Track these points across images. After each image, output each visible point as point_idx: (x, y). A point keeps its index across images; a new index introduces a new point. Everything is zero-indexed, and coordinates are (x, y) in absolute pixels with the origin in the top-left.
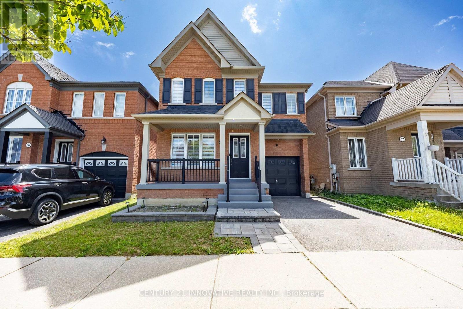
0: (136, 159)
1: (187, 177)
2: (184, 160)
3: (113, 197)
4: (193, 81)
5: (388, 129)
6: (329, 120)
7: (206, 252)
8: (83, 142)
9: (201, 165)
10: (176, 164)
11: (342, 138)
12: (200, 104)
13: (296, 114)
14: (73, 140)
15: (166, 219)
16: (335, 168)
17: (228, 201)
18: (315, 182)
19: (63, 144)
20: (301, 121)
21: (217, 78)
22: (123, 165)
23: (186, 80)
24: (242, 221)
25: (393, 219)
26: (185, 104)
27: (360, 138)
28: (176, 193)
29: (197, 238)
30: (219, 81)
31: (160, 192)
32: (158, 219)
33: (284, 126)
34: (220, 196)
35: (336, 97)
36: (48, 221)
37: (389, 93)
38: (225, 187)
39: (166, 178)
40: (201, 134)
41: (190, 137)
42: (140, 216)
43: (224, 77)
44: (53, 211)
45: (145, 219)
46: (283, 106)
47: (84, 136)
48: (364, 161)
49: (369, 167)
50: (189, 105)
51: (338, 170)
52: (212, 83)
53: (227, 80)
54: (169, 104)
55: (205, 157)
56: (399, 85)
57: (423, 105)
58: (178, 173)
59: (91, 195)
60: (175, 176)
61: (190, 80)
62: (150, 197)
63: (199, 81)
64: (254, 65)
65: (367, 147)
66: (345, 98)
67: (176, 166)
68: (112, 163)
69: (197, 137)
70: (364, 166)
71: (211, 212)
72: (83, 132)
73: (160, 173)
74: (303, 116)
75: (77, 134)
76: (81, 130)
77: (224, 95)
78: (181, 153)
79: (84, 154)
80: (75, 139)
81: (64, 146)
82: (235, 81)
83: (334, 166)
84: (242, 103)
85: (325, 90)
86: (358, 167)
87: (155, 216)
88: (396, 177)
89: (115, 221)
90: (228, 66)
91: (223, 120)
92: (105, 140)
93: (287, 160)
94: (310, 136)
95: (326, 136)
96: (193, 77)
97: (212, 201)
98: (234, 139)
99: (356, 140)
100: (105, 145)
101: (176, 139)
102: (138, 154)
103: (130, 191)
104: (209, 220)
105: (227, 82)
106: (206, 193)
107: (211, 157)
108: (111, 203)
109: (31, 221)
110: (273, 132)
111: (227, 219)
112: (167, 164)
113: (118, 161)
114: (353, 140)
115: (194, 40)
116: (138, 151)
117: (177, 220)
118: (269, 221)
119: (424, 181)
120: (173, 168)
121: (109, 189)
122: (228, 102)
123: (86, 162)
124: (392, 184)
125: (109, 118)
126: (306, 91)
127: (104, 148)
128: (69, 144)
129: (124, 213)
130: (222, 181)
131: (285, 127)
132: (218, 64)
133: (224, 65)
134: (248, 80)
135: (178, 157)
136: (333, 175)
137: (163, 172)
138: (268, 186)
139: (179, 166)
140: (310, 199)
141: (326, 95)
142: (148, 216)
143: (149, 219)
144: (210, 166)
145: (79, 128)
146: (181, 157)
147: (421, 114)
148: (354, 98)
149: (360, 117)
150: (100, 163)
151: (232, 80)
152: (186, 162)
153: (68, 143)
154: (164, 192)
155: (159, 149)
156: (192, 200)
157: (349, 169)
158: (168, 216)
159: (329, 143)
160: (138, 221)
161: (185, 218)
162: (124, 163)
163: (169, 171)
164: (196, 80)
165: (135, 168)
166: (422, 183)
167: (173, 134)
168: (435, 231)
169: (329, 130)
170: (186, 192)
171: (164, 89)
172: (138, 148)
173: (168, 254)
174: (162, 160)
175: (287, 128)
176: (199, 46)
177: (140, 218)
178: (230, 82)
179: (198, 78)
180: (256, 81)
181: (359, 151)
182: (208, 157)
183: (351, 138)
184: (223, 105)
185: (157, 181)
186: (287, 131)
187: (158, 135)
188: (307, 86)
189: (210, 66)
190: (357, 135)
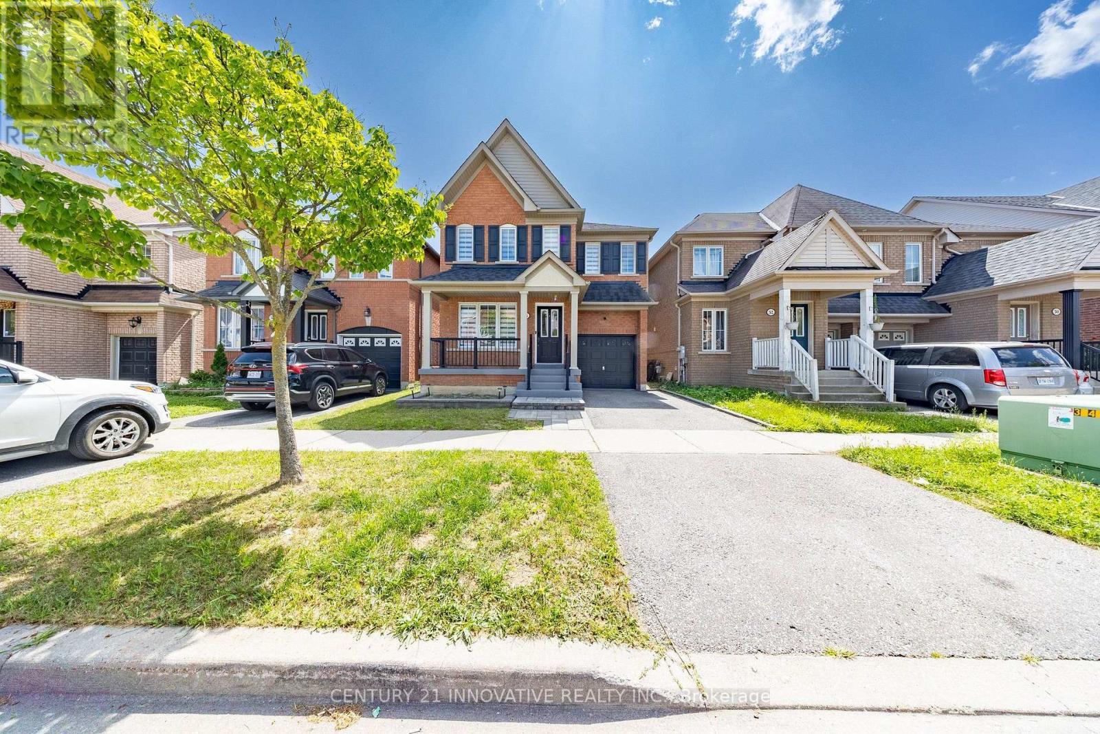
0: (412, 337)
1: (480, 360)
2: (476, 340)
3: (387, 387)
4: (486, 230)
5: (752, 298)
6: (681, 283)
7: (497, 428)
8: (339, 314)
9: (498, 346)
10: (465, 344)
11: (694, 310)
12: (496, 263)
13: (634, 273)
14: (326, 311)
15: (457, 405)
16: (684, 352)
17: (529, 388)
18: (662, 371)
19: (312, 316)
20: (640, 284)
21: (520, 224)
22: (396, 345)
23: (476, 228)
24: (541, 409)
25: (719, 410)
26: (475, 262)
27: (720, 310)
28: (466, 380)
29: (490, 419)
30: (522, 230)
31: (449, 378)
32: (447, 405)
33: (615, 291)
34: (519, 383)
35: (695, 247)
36: (326, 407)
37: (772, 242)
38: (526, 374)
39: (454, 363)
40: (498, 305)
41: (482, 308)
42: (428, 402)
43: (529, 222)
44: (329, 396)
45: (433, 405)
46: (615, 262)
47: (341, 305)
48: (722, 341)
49: (729, 350)
50: (482, 263)
51: (687, 354)
52: (512, 232)
53: (533, 227)
54: (454, 262)
55: (504, 335)
56: (789, 229)
57: (787, 269)
58: (469, 356)
59: (364, 381)
60: (465, 359)
61: (482, 228)
62: (435, 383)
63: (495, 230)
64: (572, 207)
65: (729, 323)
66: (708, 248)
67: (465, 347)
68: (380, 342)
69: (494, 308)
70: (723, 348)
71: (507, 399)
72: (339, 299)
73: (447, 356)
74: (643, 276)
75: (332, 302)
76: (335, 297)
77: (529, 249)
78: (472, 330)
79: (342, 330)
80: (328, 309)
81: (315, 318)
82: (544, 229)
83: (683, 348)
84: (549, 265)
85: (678, 238)
86: (714, 349)
87: (444, 402)
88: (755, 364)
89: (400, 407)
90: (533, 209)
91: (525, 289)
92: (369, 311)
93: (619, 339)
94: (650, 307)
95: (676, 305)
96: (486, 224)
97: (511, 389)
98: (542, 310)
99: (714, 311)
100: (370, 318)
101: (464, 311)
102: (414, 330)
103: (407, 380)
104: (505, 407)
105: (533, 231)
106: (504, 381)
107: (511, 335)
108: (385, 393)
109: (310, 405)
110: (598, 301)
111: (525, 407)
112: (454, 344)
113: (388, 339)
114: (710, 312)
115: (486, 168)
116: (414, 326)
117: (468, 407)
118: (572, 409)
119: (778, 368)
120: (462, 350)
121: (381, 375)
122: (535, 259)
123: (346, 340)
124: (750, 372)
125: (372, 280)
126: (650, 239)
127: (368, 322)
128: (321, 316)
129: (410, 399)
130: (524, 366)
131: (616, 294)
132: (521, 204)
133: (528, 206)
134: (562, 227)
135: (469, 336)
136: (681, 360)
137: (450, 354)
138: (579, 372)
139: (469, 347)
140: (645, 392)
141: (680, 244)
142: (436, 402)
143: (437, 405)
144: (508, 347)
145: (332, 294)
146: (473, 336)
147: (784, 280)
148: (722, 248)
149: (727, 277)
150: (365, 342)
151: (541, 227)
152: (478, 342)
153: (319, 314)
154: (453, 378)
155: (443, 324)
156: (486, 388)
157: (700, 353)
158: (459, 402)
159: (679, 315)
160: (426, 407)
161: (478, 405)
162: (396, 342)
163: (458, 353)
164: (491, 228)
165: (412, 349)
166: (776, 371)
167: (461, 304)
168: (746, 419)
169: (681, 296)
170: (479, 378)
171: (446, 241)
172: (414, 322)
173: (461, 429)
174: (447, 339)
175: (620, 294)
176: (494, 176)
177: (428, 404)
178: (538, 230)
179: (493, 224)
180: (574, 229)
181: (718, 328)
182: (507, 336)
183: (707, 310)
184: (528, 263)
185: (443, 365)
186: (618, 300)
187: (440, 306)
188: (651, 233)
189: (509, 207)
190: (716, 305)
